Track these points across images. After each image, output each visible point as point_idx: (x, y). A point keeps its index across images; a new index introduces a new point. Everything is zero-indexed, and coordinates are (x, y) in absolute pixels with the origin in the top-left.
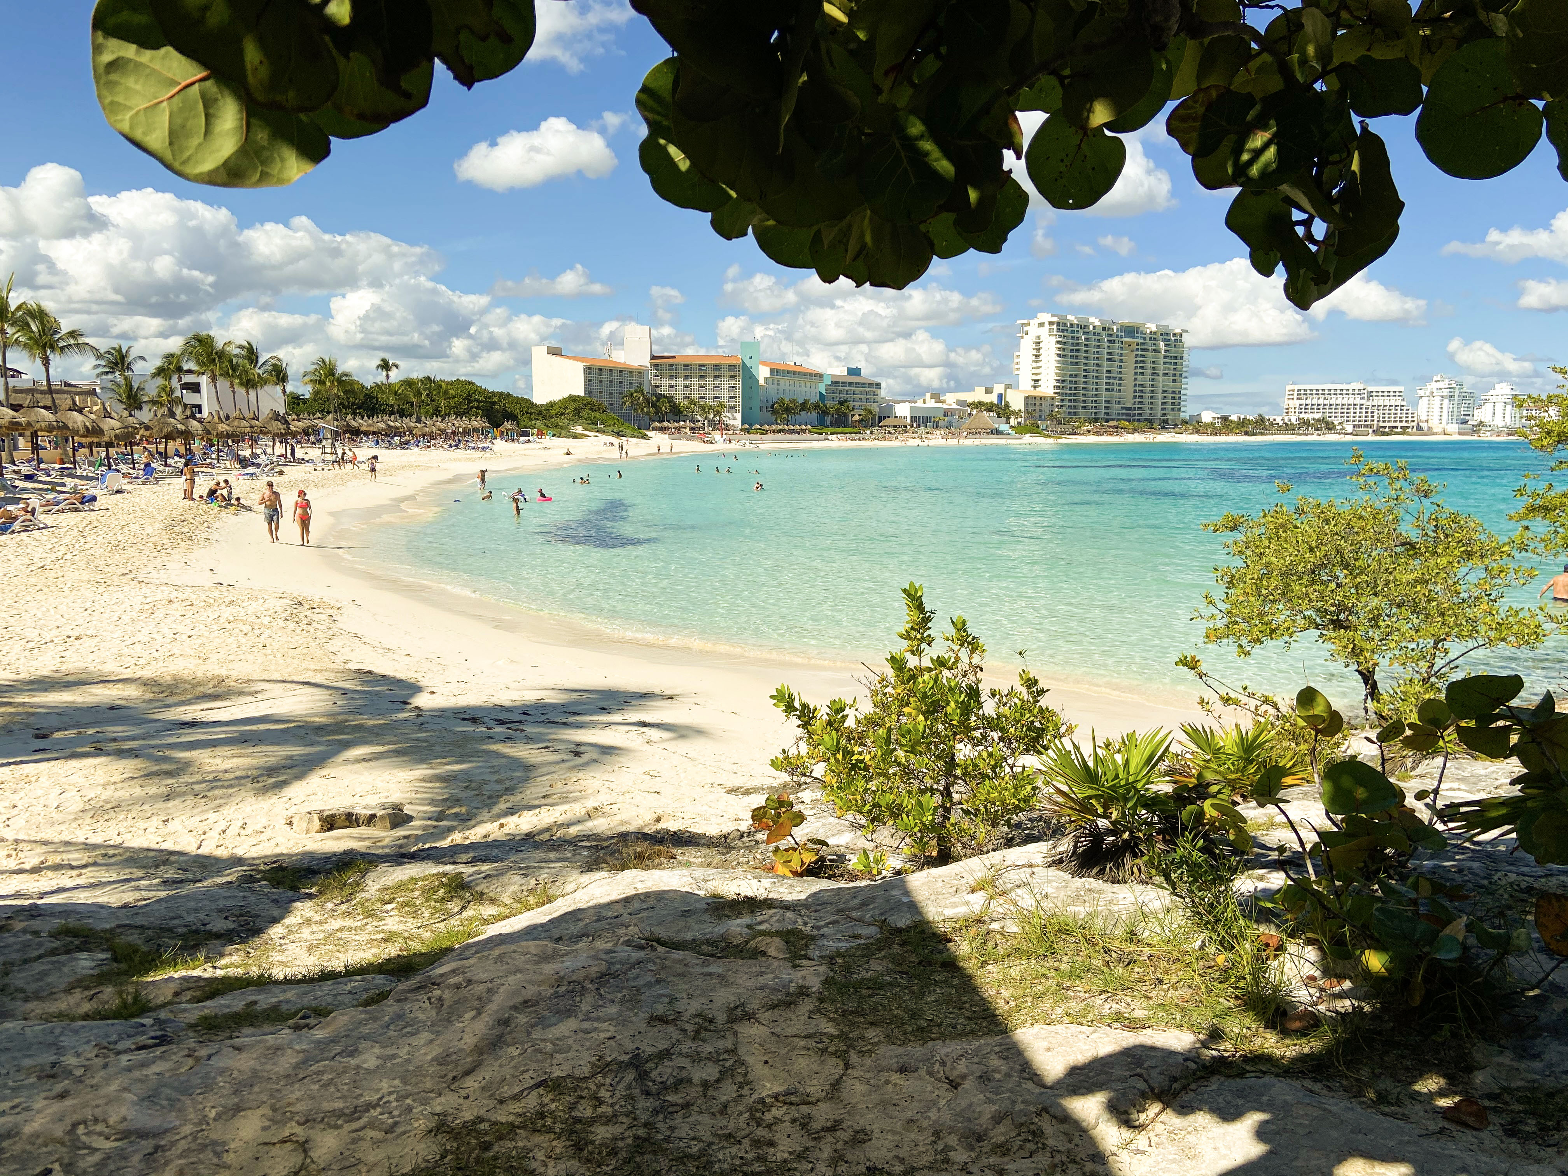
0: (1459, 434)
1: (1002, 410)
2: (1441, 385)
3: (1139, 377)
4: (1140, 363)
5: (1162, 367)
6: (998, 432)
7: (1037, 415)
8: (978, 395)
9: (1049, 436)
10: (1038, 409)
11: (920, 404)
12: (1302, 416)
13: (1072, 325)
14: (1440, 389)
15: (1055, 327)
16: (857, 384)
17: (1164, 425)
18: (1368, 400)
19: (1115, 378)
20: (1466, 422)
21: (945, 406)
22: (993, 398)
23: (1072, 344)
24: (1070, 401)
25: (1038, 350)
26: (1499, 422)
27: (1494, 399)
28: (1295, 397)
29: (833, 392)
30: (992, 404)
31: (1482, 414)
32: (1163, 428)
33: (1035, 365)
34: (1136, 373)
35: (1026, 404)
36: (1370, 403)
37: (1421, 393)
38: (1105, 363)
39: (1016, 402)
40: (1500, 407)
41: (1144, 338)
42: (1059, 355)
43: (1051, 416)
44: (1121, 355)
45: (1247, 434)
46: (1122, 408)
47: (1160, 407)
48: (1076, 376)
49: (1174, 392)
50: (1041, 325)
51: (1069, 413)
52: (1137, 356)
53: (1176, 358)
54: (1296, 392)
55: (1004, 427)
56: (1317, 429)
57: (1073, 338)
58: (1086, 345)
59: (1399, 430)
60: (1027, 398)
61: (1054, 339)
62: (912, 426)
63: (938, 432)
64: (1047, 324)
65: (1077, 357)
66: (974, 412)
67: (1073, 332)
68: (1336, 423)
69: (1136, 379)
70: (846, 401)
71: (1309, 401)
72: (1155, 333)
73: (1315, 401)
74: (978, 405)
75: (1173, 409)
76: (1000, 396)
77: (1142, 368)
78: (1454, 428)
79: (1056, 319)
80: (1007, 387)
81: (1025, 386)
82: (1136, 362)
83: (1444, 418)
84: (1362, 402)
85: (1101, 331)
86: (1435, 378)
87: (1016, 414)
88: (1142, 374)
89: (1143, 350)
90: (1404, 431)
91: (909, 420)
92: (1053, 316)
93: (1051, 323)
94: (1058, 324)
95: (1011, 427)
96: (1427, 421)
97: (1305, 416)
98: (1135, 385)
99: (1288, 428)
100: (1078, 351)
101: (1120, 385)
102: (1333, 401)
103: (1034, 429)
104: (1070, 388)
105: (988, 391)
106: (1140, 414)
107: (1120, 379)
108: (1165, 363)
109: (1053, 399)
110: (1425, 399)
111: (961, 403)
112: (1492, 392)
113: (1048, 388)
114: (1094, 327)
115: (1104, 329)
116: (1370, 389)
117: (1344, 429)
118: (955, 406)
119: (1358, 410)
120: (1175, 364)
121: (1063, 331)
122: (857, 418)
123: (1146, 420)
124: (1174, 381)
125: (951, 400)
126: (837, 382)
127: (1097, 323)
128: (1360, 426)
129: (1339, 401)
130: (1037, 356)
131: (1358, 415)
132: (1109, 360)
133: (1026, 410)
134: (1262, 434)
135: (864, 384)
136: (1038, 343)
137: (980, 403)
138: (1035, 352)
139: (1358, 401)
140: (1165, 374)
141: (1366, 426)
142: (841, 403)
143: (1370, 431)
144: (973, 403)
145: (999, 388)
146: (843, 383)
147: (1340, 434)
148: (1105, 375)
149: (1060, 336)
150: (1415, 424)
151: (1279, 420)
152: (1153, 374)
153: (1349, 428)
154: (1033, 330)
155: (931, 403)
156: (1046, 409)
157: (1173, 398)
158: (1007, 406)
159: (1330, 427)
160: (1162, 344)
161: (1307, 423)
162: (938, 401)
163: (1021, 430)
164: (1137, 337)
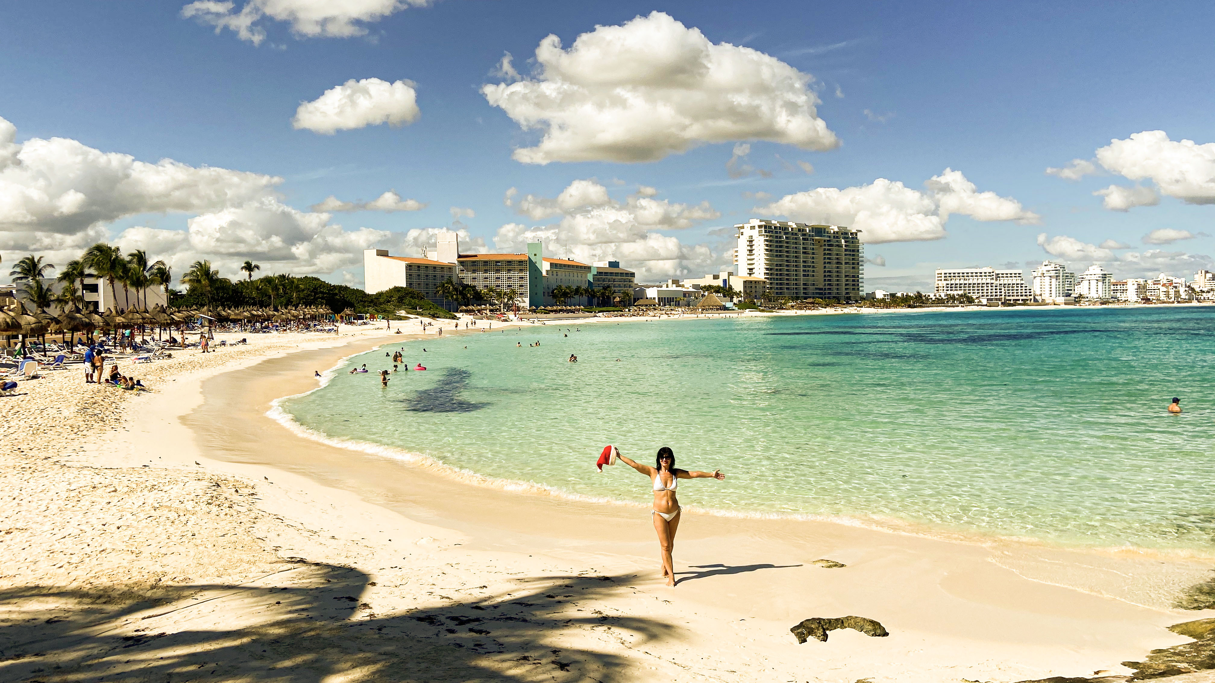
0: (1065, 304)
1: (726, 291)
2: (1049, 268)
3: (827, 265)
4: (828, 255)
5: (844, 257)
6: (725, 308)
7: (754, 295)
8: (708, 280)
9: (763, 311)
10: (754, 290)
11: (664, 288)
12: (949, 292)
13: (775, 227)
14: (1048, 271)
15: (763, 229)
16: (617, 274)
17: (848, 301)
18: (996, 280)
19: (809, 266)
20: (1069, 295)
21: (684, 290)
22: (719, 283)
23: (777, 242)
24: (777, 284)
25: (751, 246)
26: (1093, 295)
27: (1088, 278)
28: (943, 278)
29: (598, 280)
30: (719, 287)
31: (1081, 289)
32: (847, 303)
33: (749, 257)
34: (825, 263)
35: (745, 287)
36: (998, 282)
37: (1035, 274)
38: (802, 255)
39: (737, 285)
40: (1093, 283)
41: (830, 237)
42: (767, 250)
43: (764, 295)
44: (813, 249)
45: (910, 306)
46: (816, 289)
47: (844, 287)
48: (781, 265)
49: (853, 276)
50: (753, 228)
51: (777, 293)
52: (825, 250)
53: (853, 251)
54: (943, 275)
55: (729, 305)
56: (961, 303)
57: (777, 237)
58: (787, 243)
59: (1021, 302)
60: (745, 282)
61: (762, 238)
62: (659, 305)
63: (680, 309)
64: (757, 227)
65: (780, 251)
66: (706, 293)
67: (776, 232)
68: (974, 297)
69: (825, 267)
70: (609, 287)
71: (953, 282)
72: (837, 233)
73: (958, 282)
74: (709, 288)
75: (854, 289)
76: (725, 281)
77: (829, 258)
78: (1061, 300)
79: (763, 223)
80: (730, 274)
81: (743, 273)
82: (825, 254)
83: (1053, 292)
84: (992, 281)
85: (797, 232)
86: (1044, 263)
87: (738, 294)
88: (829, 263)
89: (829, 245)
90: (1025, 302)
91: (657, 300)
92: (761, 221)
93: (760, 227)
94: (765, 227)
95: (735, 304)
96: (1041, 295)
97: (952, 293)
98: (825, 272)
99: (939, 302)
100: (781, 247)
101: (813, 271)
102: (971, 281)
103: (752, 306)
104: (777, 275)
105: (716, 277)
106: (830, 293)
107: (813, 267)
108: (846, 255)
109: (764, 282)
110: (1038, 279)
111: (695, 286)
112: (1087, 273)
113: (760, 275)
114: (792, 229)
115: (799, 230)
116: (997, 272)
117: (980, 302)
118: (691, 289)
119: (990, 288)
120: (853, 255)
121: (769, 232)
122: (618, 299)
123: (834, 297)
124: (853, 268)
125: (688, 285)
126: (602, 273)
127: (794, 226)
128: (992, 300)
129: (975, 281)
130: (751, 251)
131: (990, 291)
132: (804, 253)
133: (745, 291)
134: (921, 307)
135: (621, 273)
136: (751, 241)
137: (710, 286)
138: (749, 248)
139: (989, 281)
140: (846, 263)
141: (996, 299)
142: (606, 288)
143: (1000, 303)
144: (705, 287)
145: (723, 276)
146: (606, 273)
147: (978, 305)
148: (802, 264)
149: (767, 236)
150: (1032, 297)
151: (932, 296)
152: (838, 263)
153: (984, 301)
154: (747, 232)
155: (673, 288)
156: (760, 290)
157: (854, 281)
158: (731, 288)
159: (970, 301)
160: (843, 241)
161: (953, 298)
162: (678, 286)
163: (742, 306)
164: (824, 236)
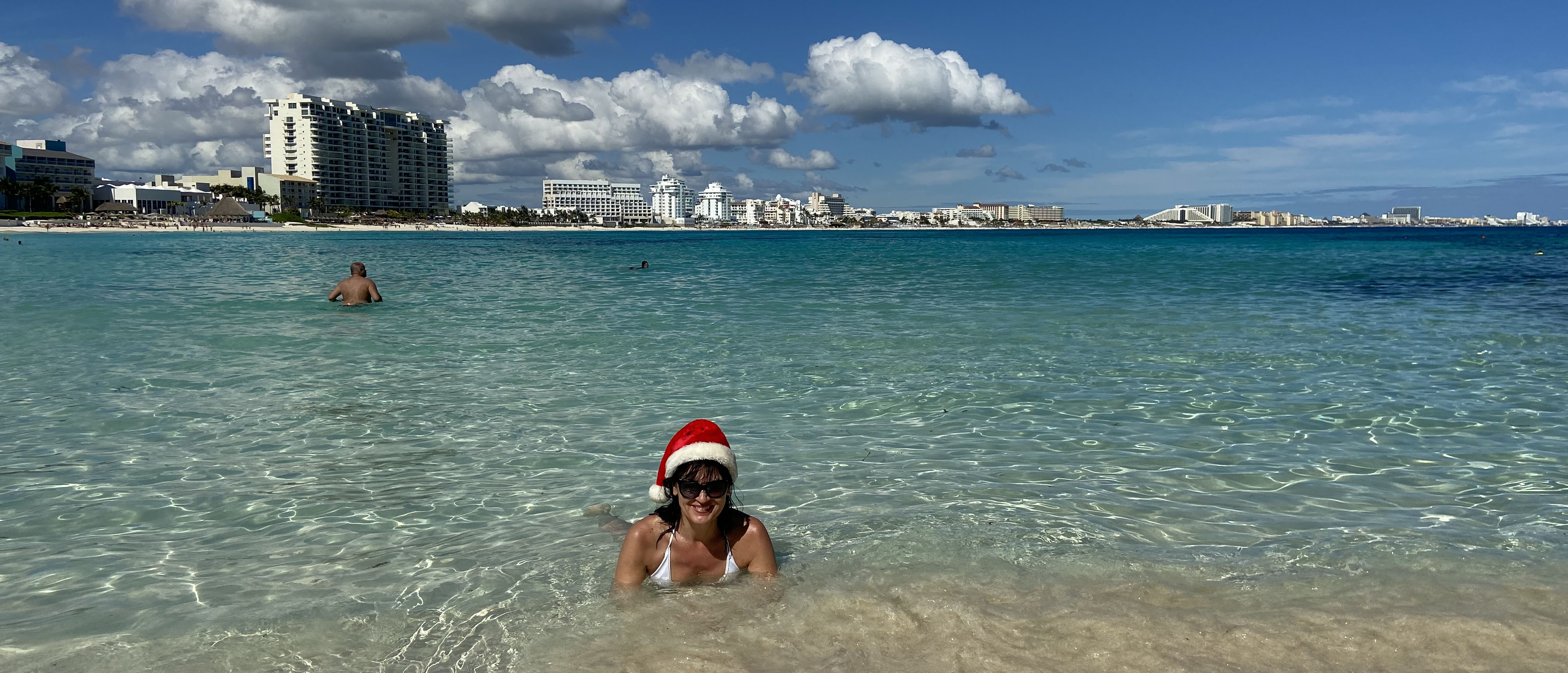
0: (686, 226)
1: (255, 195)
2: (668, 183)
3: (404, 166)
4: (404, 151)
5: (426, 156)
6: (252, 220)
7: (297, 202)
8: (224, 178)
9: (311, 225)
10: (297, 195)
11: (147, 187)
12: (559, 208)
13: (327, 108)
14: (668, 187)
15: (308, 108)
16: (61, 161)
17: (431, 216)
18: (613, 195)
19: (379, 166)
20: (689, 216)
21: (182, 190)
22: (243, 182)
23: (330, 129)
24: (332, 188)
25: (291, 132)
26: (713, 216)
27: (708, 196)
28: (552, 191)
29: (27, 169)
30: (241, 188)
31: (701, 209)
32: (432, 218)
33: (288, 148)
34: (400, 162)
35: (283, 190)
36: (614, 198)
37: (654, 190)
38: (368, 150)
39: (271, 186)
40: (713, 202)
41: (406, 127)
42: (314, 139)
43: (313, 204)
44: (383, 142)
45: (513, 224)
46: (390, 198)
47: (427, 197)
48: (336, 162)
49: (440, 183)
50: (292, 106)
51: (333, 202)
52: (400, 144)
53: (439, 148)
54: (552, 187)
55: (258, 214)
56: (573, 221)
57: (329, 122)
58: (345, 131)
59: (639, 222)
60: (283, 183)
61: (308, 122)
62: (140, 212)
63: (177, 220)
64: (298, 105)
65: (336, 142)
66: (221, 197)
67: (329, 115)
69: (401, 168)
70: (46, 179)
71: (564, 196)
72: (416, 122)
73: (569, 196)
74: (225, 189)
75: (440, 200)
76: (250, 180)
77: (407, 157)
78: (680, 220)
79: (309, 100)
80: (258, 170)
81: (279, 168)
82: (400, 150)
85: (359, 117)
86: (664, 178)
87: (272, 200)
88: (407, 163)
89: (406, 139)
90: (644, 223)
91: (135, 205)
92: (304, 97)
93: (304, 105)
94: (312, 106)
95: (267, 214)
97: (563, 209)
98: (401, 174)
99: (548, 219)
100: (337, 136)
101: (385, 173)
102: (584, 196)
103: (295, 217)
104: (332, 175)
105: (236, 174)
106: (408, 204)
107: (384, 167)
108: (429, 153)
109: (313, 185)
110: (657, 195)
111: (200, 186)
112: (707, 190)
113: (306, 172)
114: (352, 112)
115: (363, 114)
116: (613, 185)
117: (595, 220)
118: (194, 190)
119: (606, 204)
120: (439, 154)
121: (318, 114)
122: (63, 200)
123: (414, 209)
124: (439, 171)
125: (189, 184)
126: (34, 158)
127: (355, 108)
128: (608, 219)
129: (589, 196)
130: (290, 139)
131: (606, 208)
132: (370, 147)
133: (283, 197)
134: (527, 225)
135: (69, 160)
136: (290, 125)
137: (226, 186)
138: (287, 135)
139: (605, 196)
140: (429, 165)
141: (613, 219)
142: (38, 181)
143: (617, 223)
144: (218, 187)
145: (248, 172)
146: (40, 158)
147: (593, 225)
148: (368, 163)
149: (315, 119)
150: (651, 217)
151: (539, 212)
152: (418, 164)
154: (284, 112)
155: (164, 186)
156: (307, 196)
157: (440, 188)
158: (259, 189)
160: (424, 134)
161: (563, 215)
162: (171, 181)
163: (279, 218)
164: (398, 126)
